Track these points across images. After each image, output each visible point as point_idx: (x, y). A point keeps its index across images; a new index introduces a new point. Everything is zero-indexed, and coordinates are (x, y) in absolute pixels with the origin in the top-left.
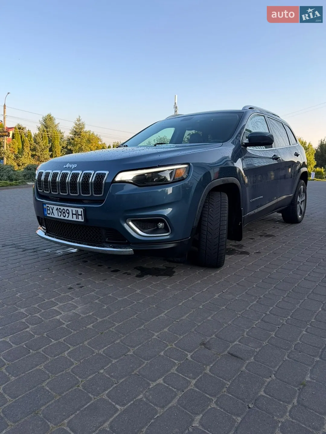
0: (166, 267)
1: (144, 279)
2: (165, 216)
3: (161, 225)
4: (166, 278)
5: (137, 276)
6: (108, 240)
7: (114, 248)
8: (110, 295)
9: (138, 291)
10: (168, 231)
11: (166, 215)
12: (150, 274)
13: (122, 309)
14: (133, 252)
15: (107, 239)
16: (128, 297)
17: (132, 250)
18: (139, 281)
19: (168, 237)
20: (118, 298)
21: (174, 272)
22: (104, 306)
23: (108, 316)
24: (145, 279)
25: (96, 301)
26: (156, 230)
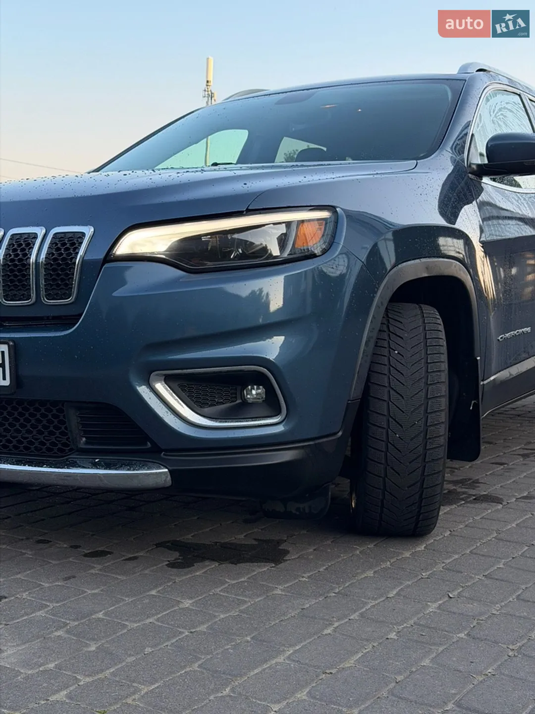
0: (255, 539)
1: (196, 571)
2: (269, 360)
3: (255, 393)
4: (265, 569)
5: (172, 565)
6: (87, 443)
7: (108, 466)
8: (100, 615)
9: (187, 603)
10: (278, 412)
11: (271, 359)
12: (213, 560)
13: (148, 650)
14: (169, 478)
15: (84, 439)
16: (158, 620)
17: (167, 470)
18: (182, 577)
19: (280, 428)
20: (126, 623)
21: (286, 552)
22: (87, 645)
23: (108, 668)
24: (200, 571)
25: (60, 633)
26: (241, 410)
